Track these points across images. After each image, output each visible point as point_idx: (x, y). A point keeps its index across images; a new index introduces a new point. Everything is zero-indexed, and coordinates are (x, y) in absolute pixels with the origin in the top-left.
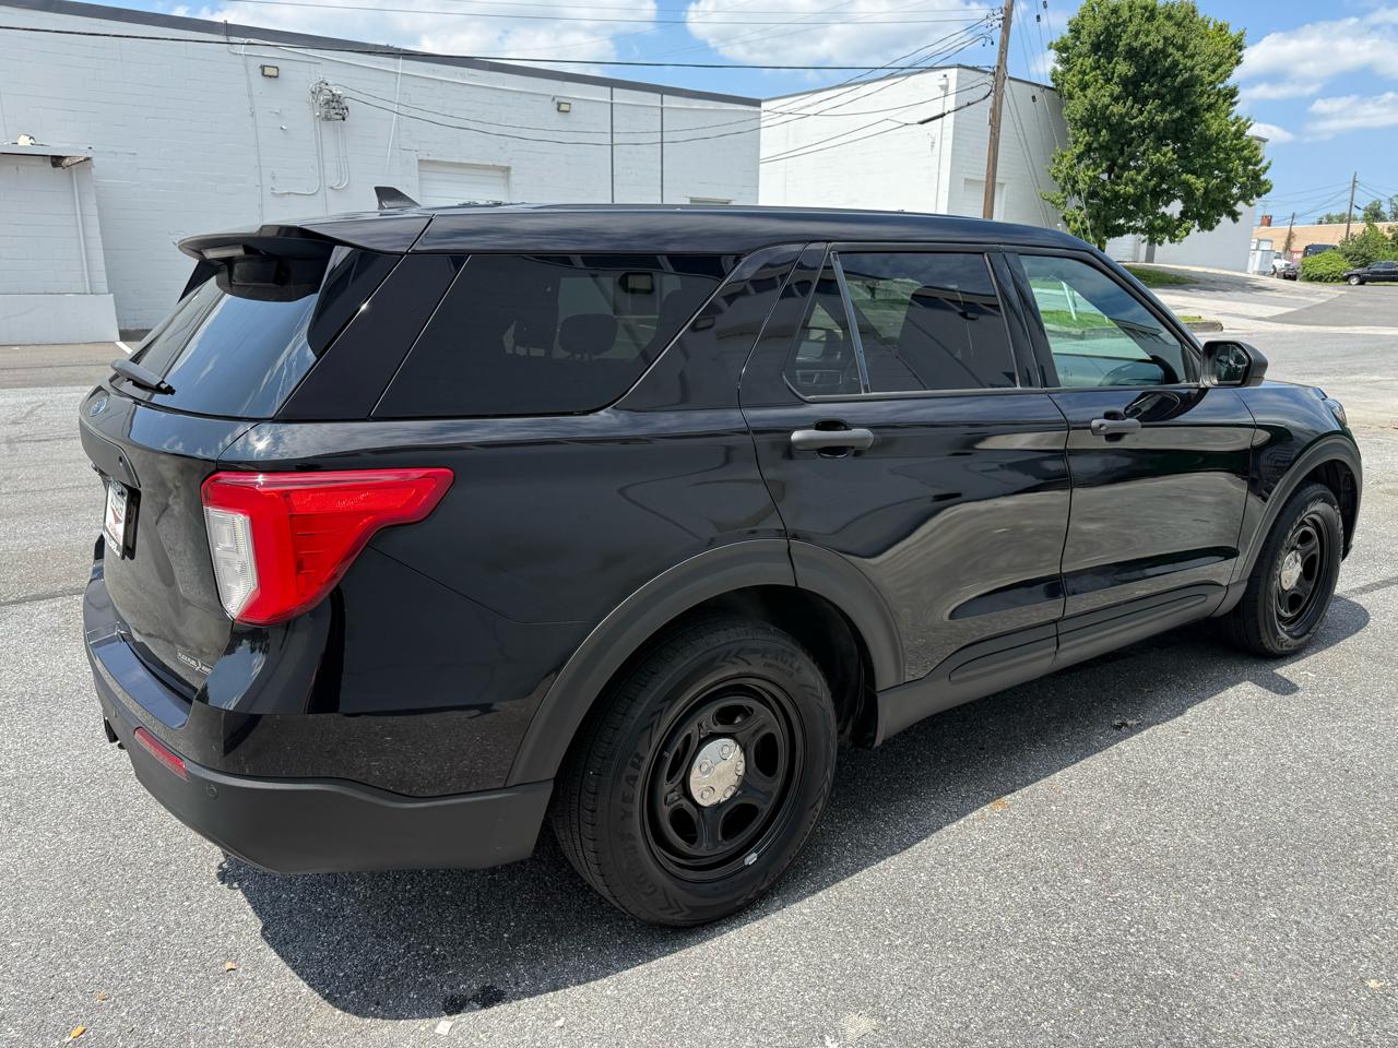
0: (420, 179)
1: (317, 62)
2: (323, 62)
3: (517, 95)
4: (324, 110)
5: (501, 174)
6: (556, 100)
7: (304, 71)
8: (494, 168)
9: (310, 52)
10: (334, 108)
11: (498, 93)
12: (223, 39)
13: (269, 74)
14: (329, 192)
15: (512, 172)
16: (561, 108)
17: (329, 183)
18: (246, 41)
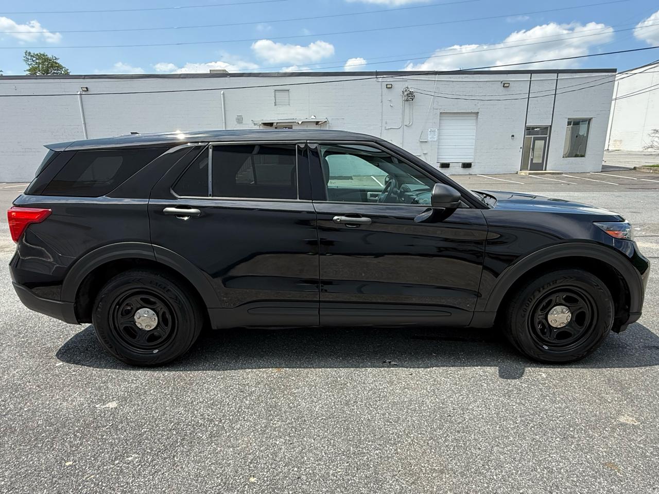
0: (440, 120)
1: (406, 80)
2: (408, 80)
3: (485, 83)
4: (406, 98)
5: (475, 115)
6: (503, 82)
7: (400, 85)
8: (471, 113)
9: (404, 77)
10: (410, 96)
11: (477, 83)
12: (375, 77)
13: (389, 87)
14: (405, 127)
15: (479, 114)
16: (505, 85)
17: (405, 124)
18: (382, 76)
